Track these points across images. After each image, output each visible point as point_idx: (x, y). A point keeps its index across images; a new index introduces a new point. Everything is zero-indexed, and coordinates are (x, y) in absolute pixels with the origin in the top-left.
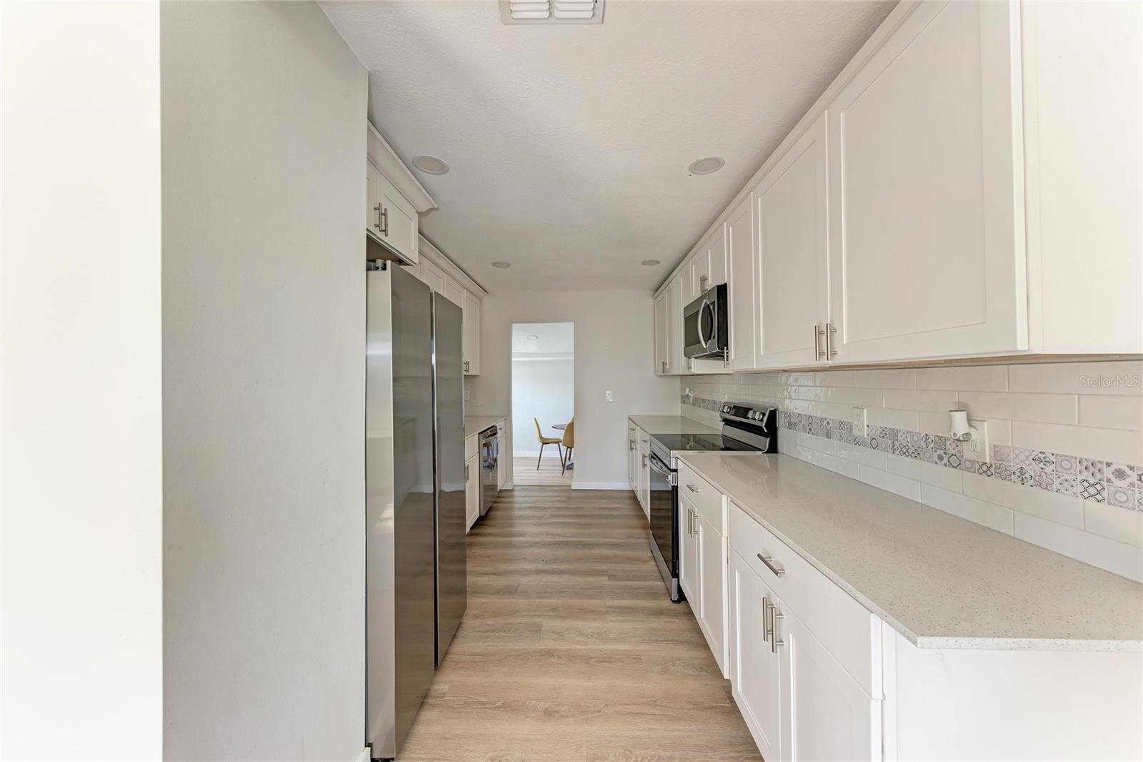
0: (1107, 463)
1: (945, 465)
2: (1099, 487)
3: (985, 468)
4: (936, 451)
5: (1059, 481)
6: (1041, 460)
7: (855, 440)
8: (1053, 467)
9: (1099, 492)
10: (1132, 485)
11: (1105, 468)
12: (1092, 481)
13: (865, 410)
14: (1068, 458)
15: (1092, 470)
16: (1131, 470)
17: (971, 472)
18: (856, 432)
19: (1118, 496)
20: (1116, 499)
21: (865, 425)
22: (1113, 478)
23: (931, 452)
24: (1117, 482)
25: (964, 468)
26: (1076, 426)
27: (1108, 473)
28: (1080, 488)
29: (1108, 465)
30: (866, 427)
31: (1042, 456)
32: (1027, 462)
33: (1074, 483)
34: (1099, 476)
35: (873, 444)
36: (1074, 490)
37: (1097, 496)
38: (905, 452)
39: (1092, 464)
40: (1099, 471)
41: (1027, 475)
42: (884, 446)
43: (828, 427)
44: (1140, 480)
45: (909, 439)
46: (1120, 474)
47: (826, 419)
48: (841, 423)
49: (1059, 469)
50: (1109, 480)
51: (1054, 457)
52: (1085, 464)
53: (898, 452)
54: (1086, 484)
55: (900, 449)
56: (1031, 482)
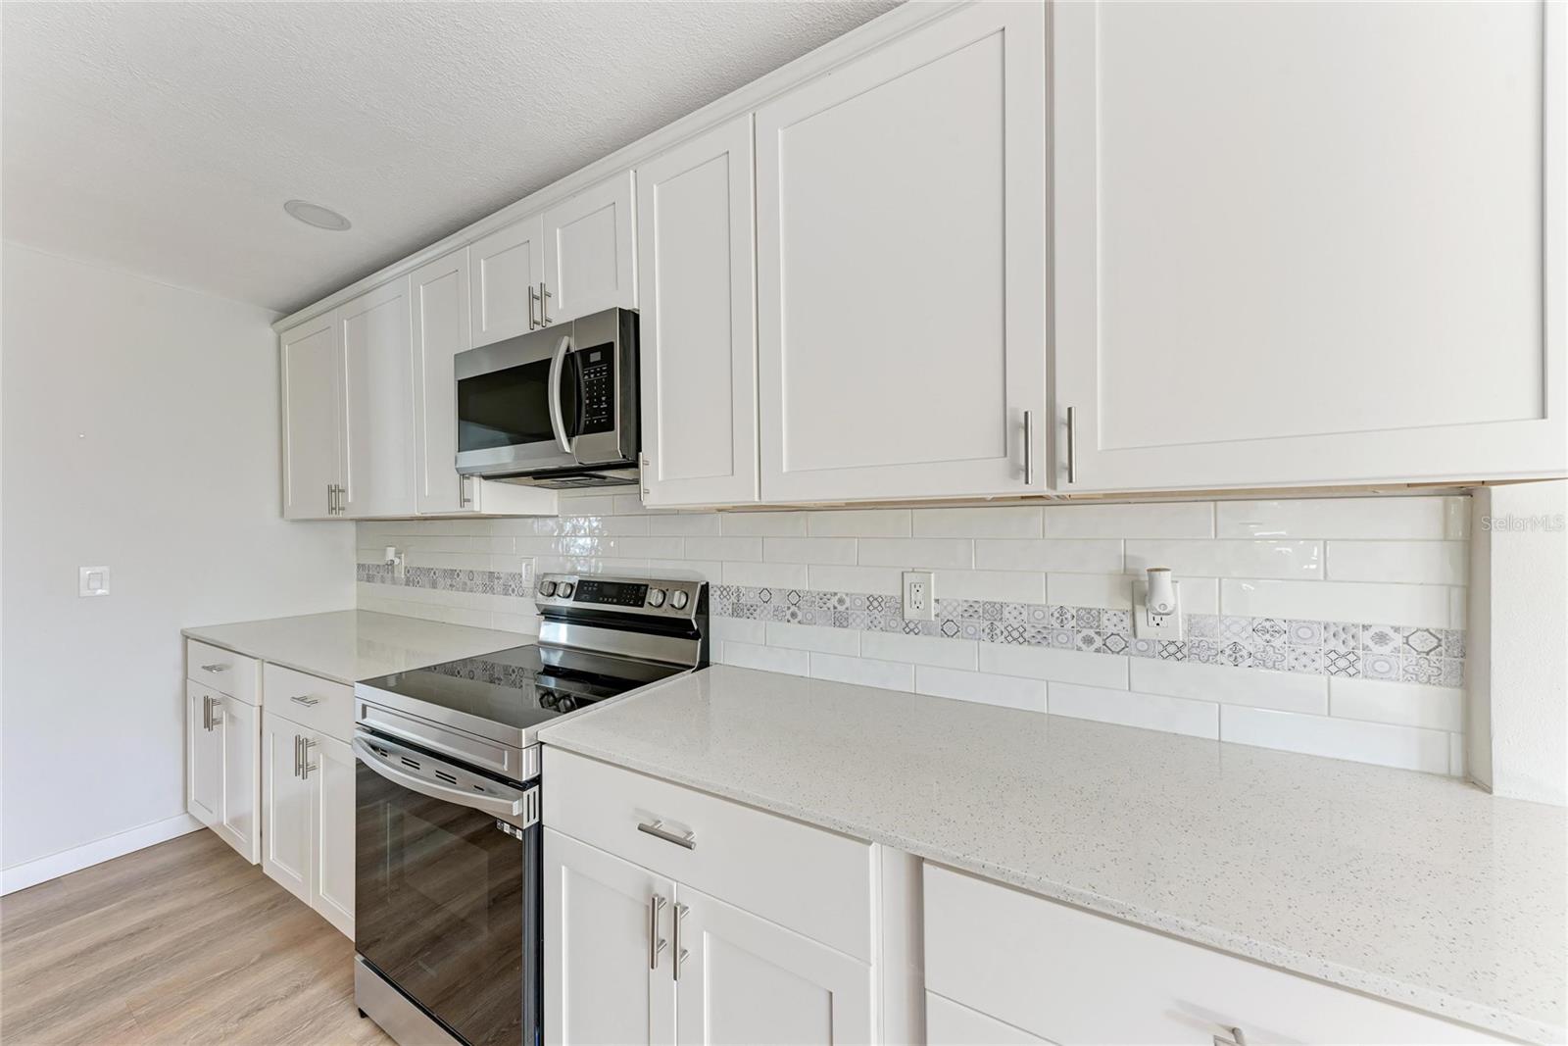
0: (1364, 626)
1: (1098, 650)
2: (1351, 657)
3: (1172, 649)
4: (1080, 632)
5: (1293, 655)
6: (1267, 629)
7: (907, 625)
8: (1285, 637)
9: (1352, 664)
10: (1397, 650)
11: (1360, 633)
12: (1342, 650)
13: (932, 575)
14: (1308, 624)
15: (1343, 636)
16: (1395, 631)
17: (1149, 657)
18: (910, 613)
19: (1377, 666)
20: (1376, 671)
21: (933, 598)
22: (1371, 644)
23: (1070, 633)
24: (1377, 649)
25: (1134, 652)
26: (1320, 580)
27: (1366, 638)
28: (1324, 662)
29: (1365, 628)
30: (933, 603)
31: (1268, 624)
32: (1244, 635)
33: (1316, 657)
34: (1352, 643)
35: (947, 629)
36: (1316, 665)
37: (1348, 671)
38: (1018, 637)
39: (1343, 629)
40: (1353, 637)
41: (1244, 653)
42: (971, 630)
43: (841, 608)
44: (1407, 643)
45: (1025, 616)
46: (1381, 638)
47: (835, 594)
48: (872, 599)
49: (1294, 640)
50: (1366, 648)
51: (1286, 625)
52: (1333, 629)
53: (1002, 638)
54: (1333, 656)
55: (1006, 633)
56: (1249, 662)
